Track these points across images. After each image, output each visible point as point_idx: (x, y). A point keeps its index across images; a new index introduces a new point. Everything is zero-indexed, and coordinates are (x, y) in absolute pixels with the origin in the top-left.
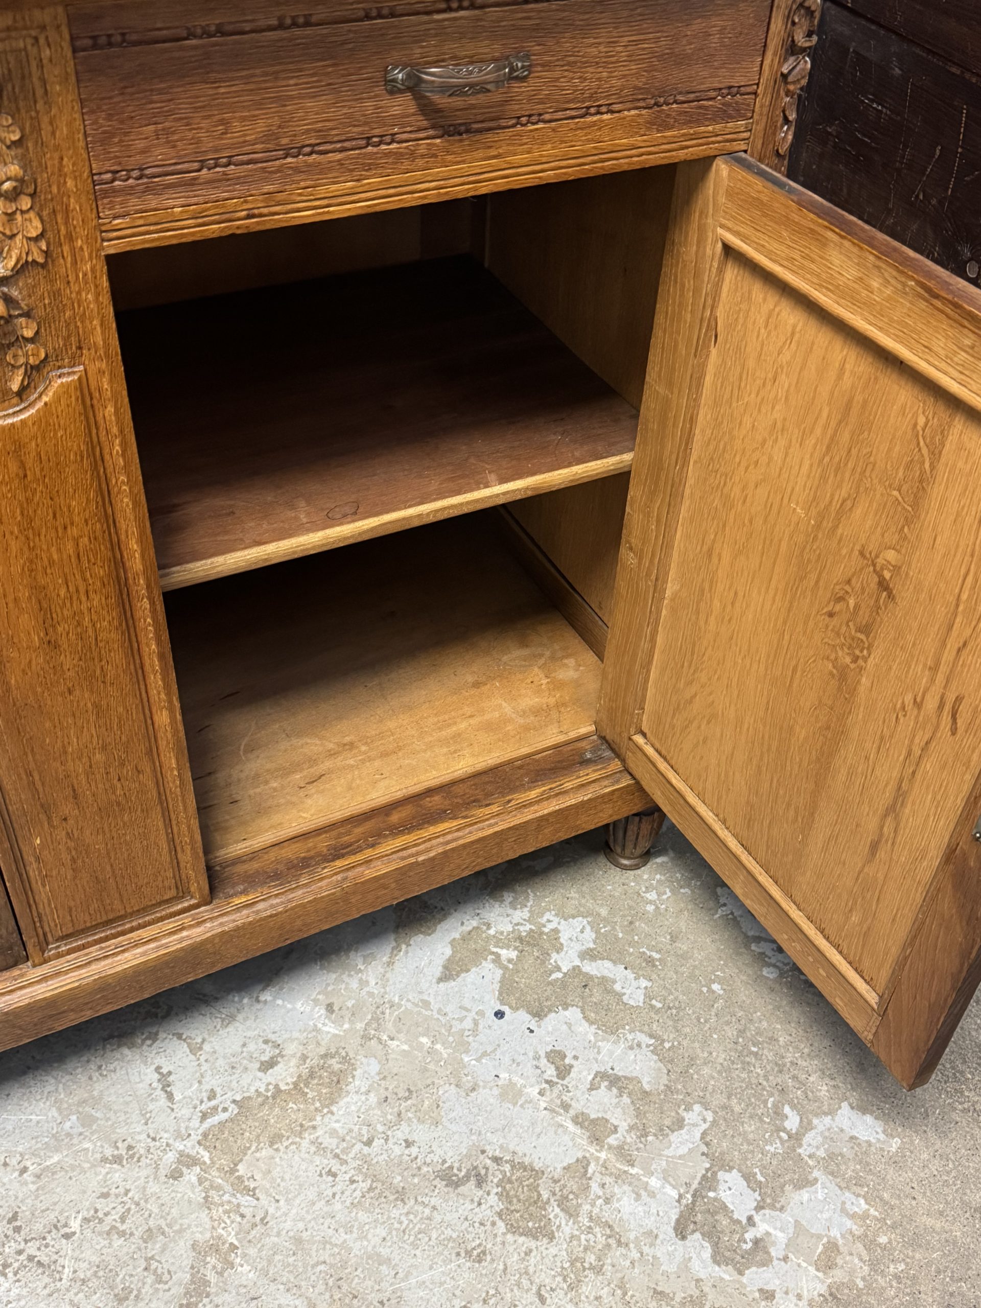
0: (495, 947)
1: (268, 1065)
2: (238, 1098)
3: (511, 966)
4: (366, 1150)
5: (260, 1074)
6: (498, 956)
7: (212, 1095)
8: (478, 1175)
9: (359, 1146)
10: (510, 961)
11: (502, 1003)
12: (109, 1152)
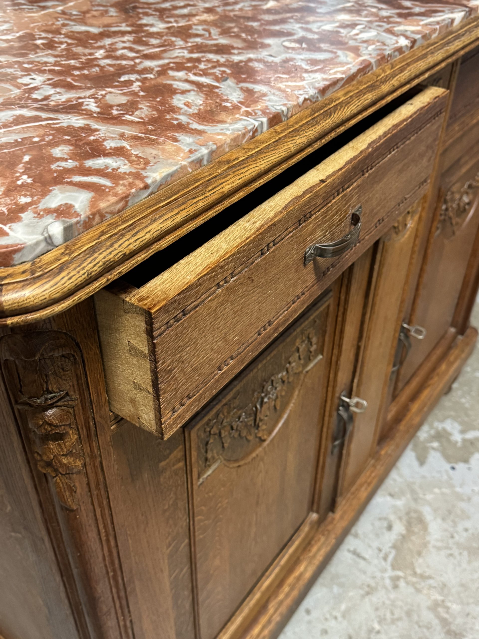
0: (428, 443)
1: (390, 528)
2: (390, 545)
3: (441, 449)
4: (454, 540)
5: (390, 533)
6: (432, 447)
7: (380, 550)
9: (450, 540)
10: (438, 447)
11: (450, 463)
12: (362, 592)
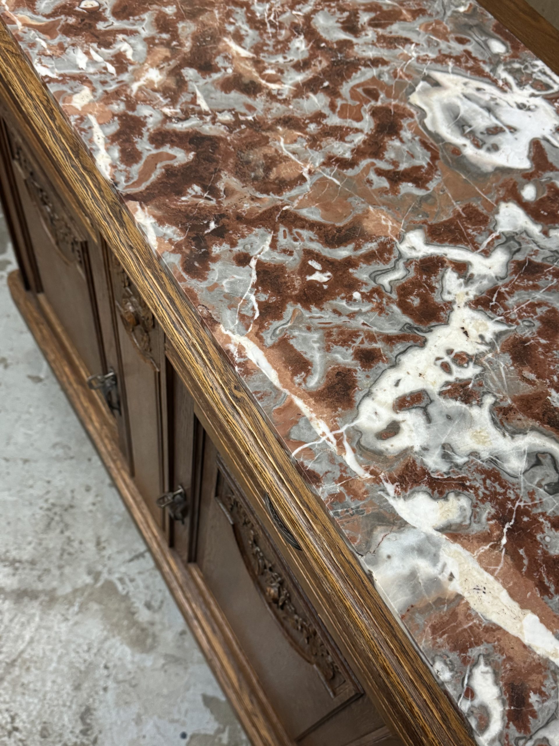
0: (230, 730)
1: (148, 606)
2: (130, 594)
3: (216, 740)
4: (102, 666)
5: (143, 602)
6: (223, 731)
7: (132, 580)
8: (87, 730)
9: (104, 662)
10: (220, 739)
11: (192, 737)
